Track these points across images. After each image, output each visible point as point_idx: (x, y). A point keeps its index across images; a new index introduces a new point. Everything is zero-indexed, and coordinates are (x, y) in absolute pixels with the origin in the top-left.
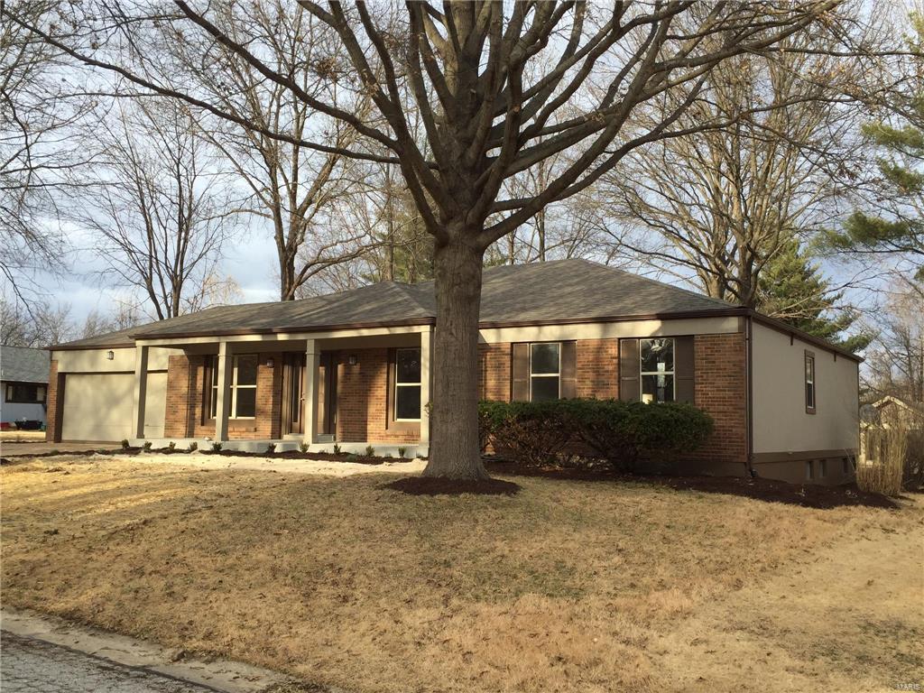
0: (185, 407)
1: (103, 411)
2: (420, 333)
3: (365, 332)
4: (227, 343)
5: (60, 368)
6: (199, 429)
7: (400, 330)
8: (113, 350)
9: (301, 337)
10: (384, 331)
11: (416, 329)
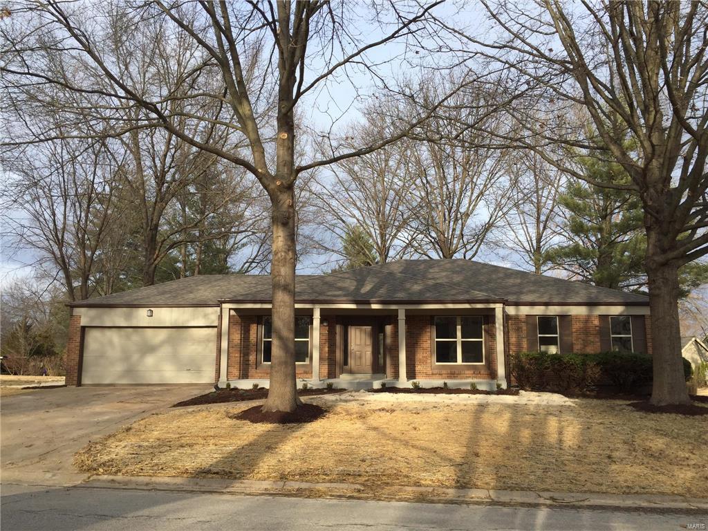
0: (238, 355)
1: (135, 357)
2: (495, 308)
3: (451, 306)
4: (321, 309)
5: (84, 322)
6: (252, 371)
7: (479, 306)
8: (152, 309)
9: (394, 307)
10: (467, 306)
11: (492, 306)
